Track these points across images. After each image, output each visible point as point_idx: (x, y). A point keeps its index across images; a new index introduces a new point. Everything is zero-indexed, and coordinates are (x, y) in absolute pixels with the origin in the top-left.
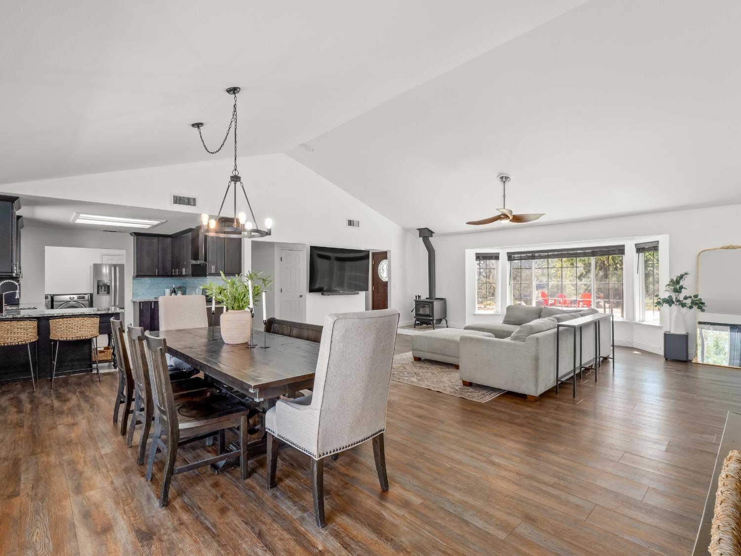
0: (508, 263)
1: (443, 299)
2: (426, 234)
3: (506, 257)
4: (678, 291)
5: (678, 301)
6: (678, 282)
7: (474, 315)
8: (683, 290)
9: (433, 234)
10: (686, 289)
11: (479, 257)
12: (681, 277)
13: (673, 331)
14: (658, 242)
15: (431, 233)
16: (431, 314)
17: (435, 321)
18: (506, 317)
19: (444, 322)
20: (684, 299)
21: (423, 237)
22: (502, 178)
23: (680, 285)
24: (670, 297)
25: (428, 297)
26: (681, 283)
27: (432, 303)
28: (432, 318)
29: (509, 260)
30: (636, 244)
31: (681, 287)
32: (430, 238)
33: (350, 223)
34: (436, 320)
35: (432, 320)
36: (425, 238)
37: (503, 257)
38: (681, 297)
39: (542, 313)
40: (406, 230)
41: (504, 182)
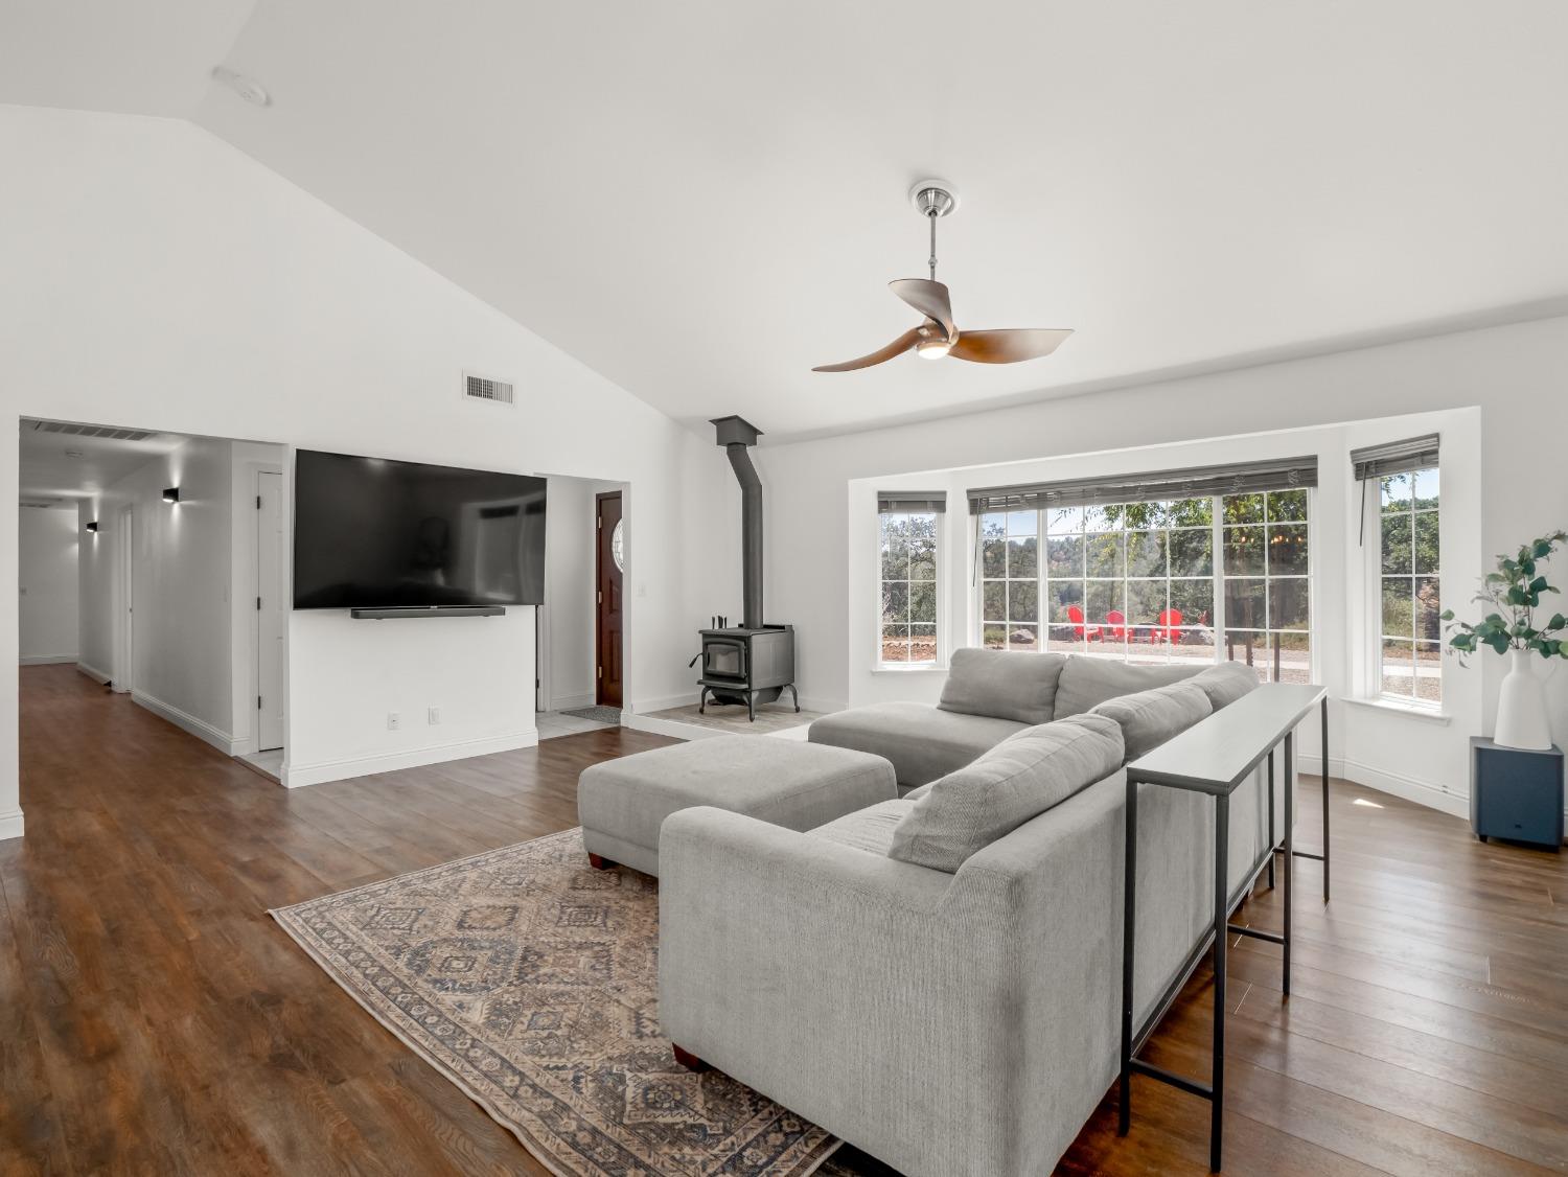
0: (970, 520)
1: (782, 627)
2: (736, 436)
3: (965, 505)
4: (1526, 598)
5: (1530, 634)
6: (1527, 566)
7: (874, 674)
8: (1542, 595)
9: (758, 437)
10: (1558, 592)
11: (887, 502)
12: (1543, 548)
13: (1502, 740)
14: (1437, 436)
15: (753, 433)
16: (743, 674)
17: (754, 696)
18: (949, 688)
19: (787, 694)
20: (1550, 627)
21: (729, 445)
22: (924, 192)
23: (1537, 575)
24: (1494, 619)
25: (742, 622)
26: (1542, 567)
27: (746, 640)
28: (745, 686)
29: (972, 513)
30: (1352, 452)
31: (1540, 585)
32: (749, 449)
33: (478, 387)
34: (761, 691)
35: (748, 692)
36: (734, 447)
37: (957, 504)
38: (1540, 618)
39: (1063, 676)
40: (681, 425)
41: (933, 213)
